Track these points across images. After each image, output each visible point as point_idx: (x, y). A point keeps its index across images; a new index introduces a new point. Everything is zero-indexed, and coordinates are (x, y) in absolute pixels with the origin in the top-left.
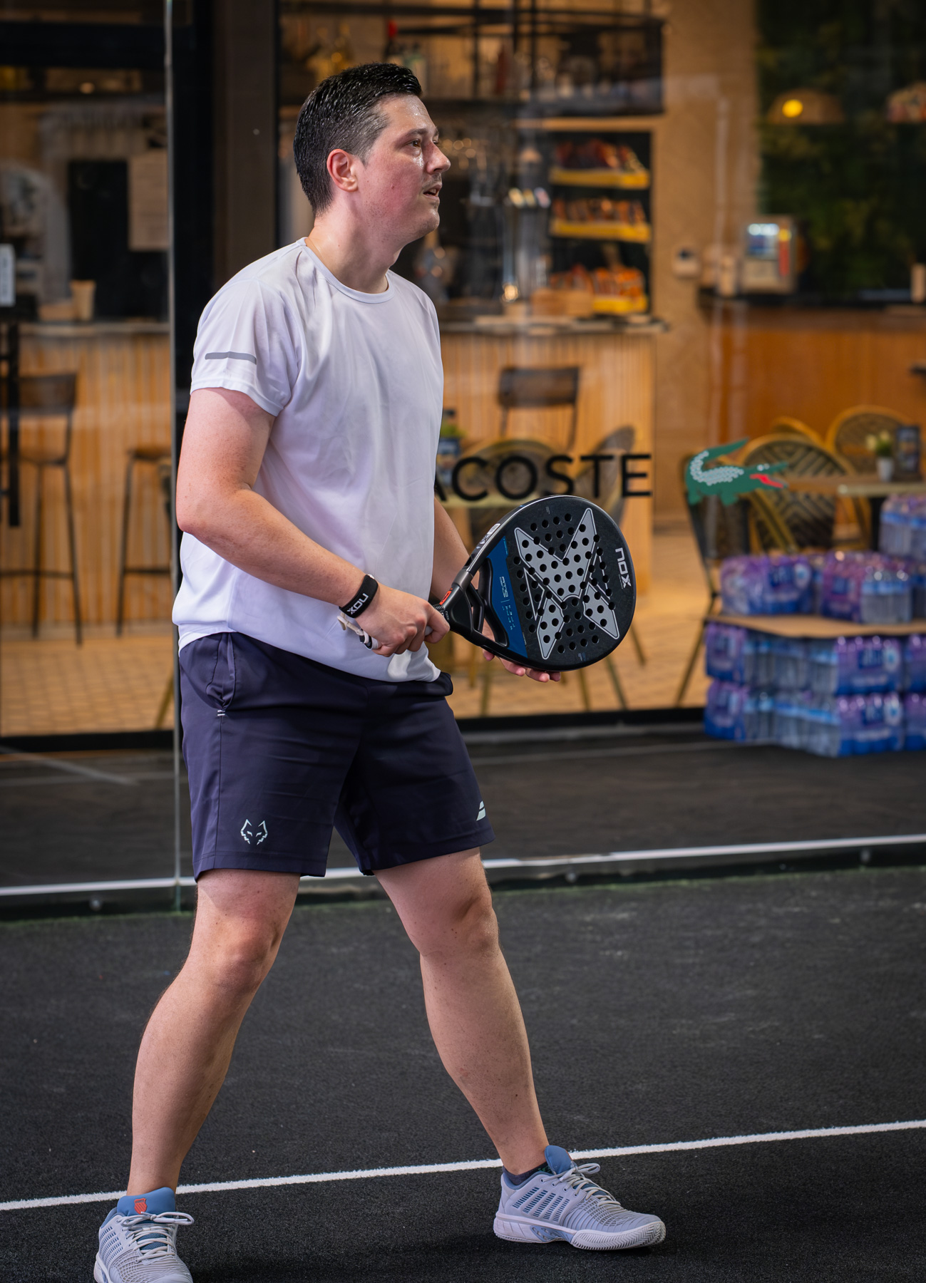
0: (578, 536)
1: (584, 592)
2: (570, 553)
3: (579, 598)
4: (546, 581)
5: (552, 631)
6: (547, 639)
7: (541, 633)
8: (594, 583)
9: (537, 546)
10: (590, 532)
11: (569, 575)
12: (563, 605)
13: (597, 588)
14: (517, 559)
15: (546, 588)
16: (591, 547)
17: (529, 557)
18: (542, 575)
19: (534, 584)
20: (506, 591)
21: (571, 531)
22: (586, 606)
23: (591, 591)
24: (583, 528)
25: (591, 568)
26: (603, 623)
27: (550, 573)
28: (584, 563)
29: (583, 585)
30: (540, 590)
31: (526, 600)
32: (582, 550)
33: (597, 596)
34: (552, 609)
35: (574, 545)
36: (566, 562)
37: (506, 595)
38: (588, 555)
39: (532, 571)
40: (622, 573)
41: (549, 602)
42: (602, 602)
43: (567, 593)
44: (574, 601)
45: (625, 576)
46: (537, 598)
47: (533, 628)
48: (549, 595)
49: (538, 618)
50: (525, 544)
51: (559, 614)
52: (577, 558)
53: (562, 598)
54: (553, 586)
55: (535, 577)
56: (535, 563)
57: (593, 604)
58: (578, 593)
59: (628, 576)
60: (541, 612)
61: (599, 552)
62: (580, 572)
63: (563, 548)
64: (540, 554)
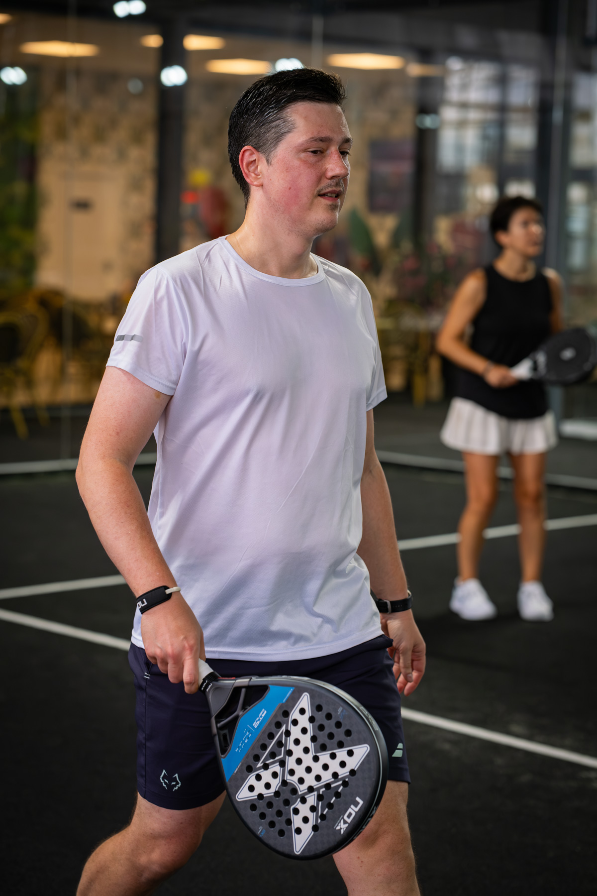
0: (342, 754)
1: (306, 794)
2: (325, 757)
3: (300, 793)
4: (290, 753)
5: (260, 788)
6: (251, 788)
7: (251, 780)
8: (320, 798)
9: (308, 723)
10: (353, 763)
11: (309, 770)
12: (284, 783)
13: (318, 804)
14: (286, 714)
15: (285, 757)
16: (343, 772)
17: (295, 723)
18: (291, 746)
19: (280, 744)
20: (258, 722)
21: (341, 745)
22: (298, 805)
23: (312, 799)
24: (350, 753)
25: (328, 786)
26: (298, 831)
27: (298, 751)
28: (327, 777)
29: (311, 789)
30: (279, 753)
31: (264, 747)
32: (334, 766)
33: (313, 809)
34: (275, 775)
35: (333, 756)
36: (316, 759)
37: (256, 724)
38: (335, 775)
39: (288, 733)
40: (345, 817)
41: (277, 768)
42: (311, 816)
43: (293, 780)
44: (294, 791)
45: (345, 822)
46: (273, 755)
47: (250, 769)
48: (282, 763)
49: (260, 768)
50: (302, 711)
51: (275, 784)
52: (326, 767)
53: (288, 778)
54: (291, 763)
55: (286, 740)
56: (295, 732)
57: (304, 810)
58: (302, 789)
59: (347, 825)
60: (266, 767)
61: (345, 784)
62: (318, 778)
63: (323, 748)
64: (304, 731)
